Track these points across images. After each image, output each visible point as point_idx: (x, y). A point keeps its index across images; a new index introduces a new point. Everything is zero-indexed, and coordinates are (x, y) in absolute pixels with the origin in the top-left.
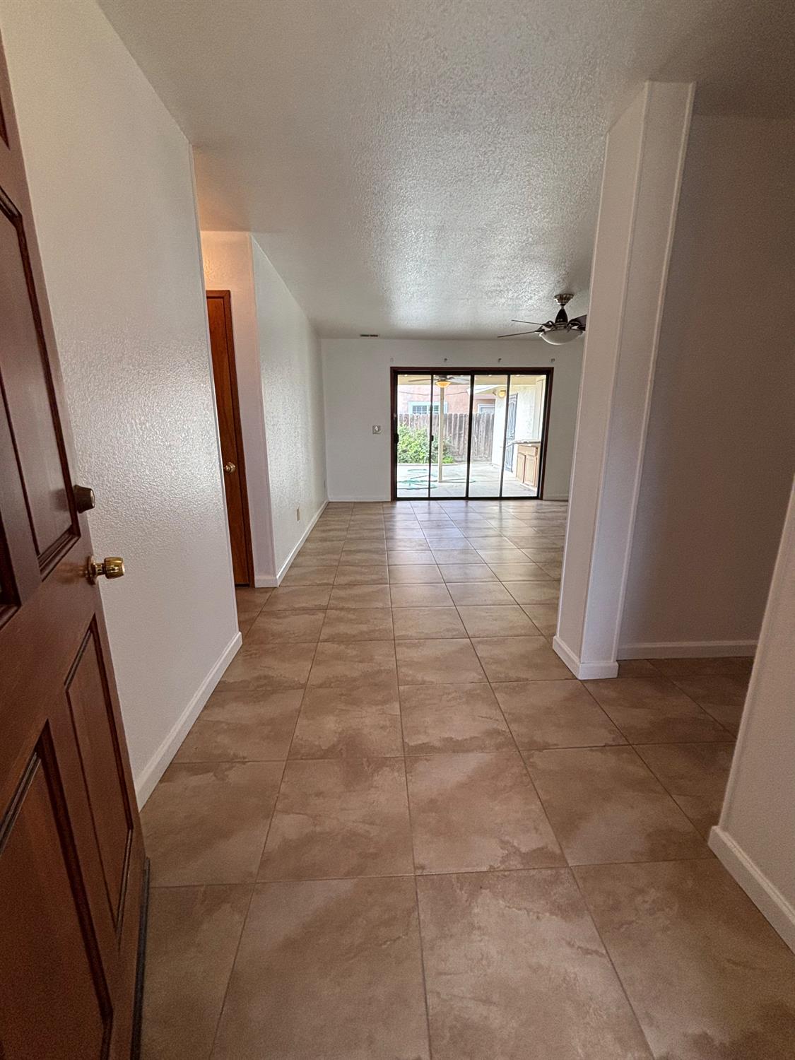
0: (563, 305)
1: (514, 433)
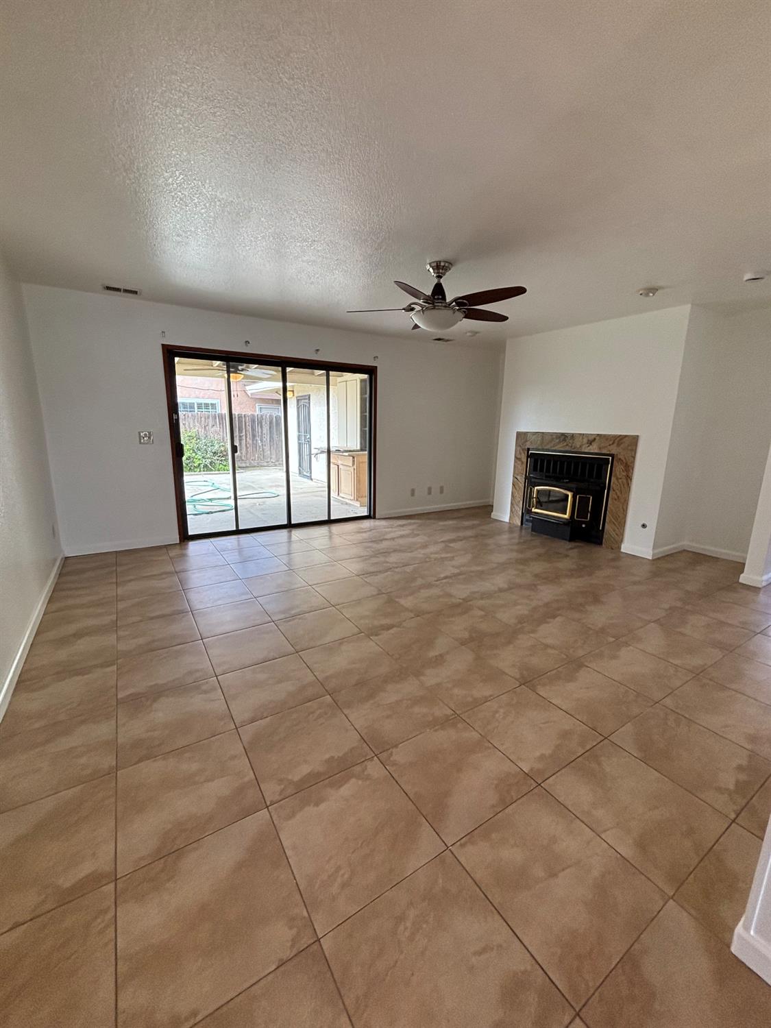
0: (439, 277)
1: (310, 438)
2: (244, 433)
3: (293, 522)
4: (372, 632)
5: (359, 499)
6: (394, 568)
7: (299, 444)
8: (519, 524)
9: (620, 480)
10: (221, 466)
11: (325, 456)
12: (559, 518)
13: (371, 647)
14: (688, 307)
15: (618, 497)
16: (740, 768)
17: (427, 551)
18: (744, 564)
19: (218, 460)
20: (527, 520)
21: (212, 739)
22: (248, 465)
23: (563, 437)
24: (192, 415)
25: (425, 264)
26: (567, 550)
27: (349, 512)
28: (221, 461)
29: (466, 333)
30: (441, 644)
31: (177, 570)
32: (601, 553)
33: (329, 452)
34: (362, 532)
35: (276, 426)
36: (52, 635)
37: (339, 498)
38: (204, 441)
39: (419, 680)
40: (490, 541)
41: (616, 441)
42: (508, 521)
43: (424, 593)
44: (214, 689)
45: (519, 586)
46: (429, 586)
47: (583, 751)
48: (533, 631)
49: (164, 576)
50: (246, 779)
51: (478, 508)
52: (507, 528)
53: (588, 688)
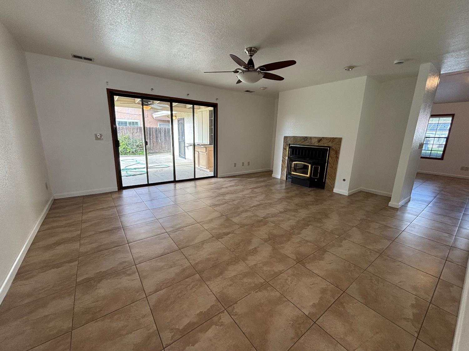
0: (251, 56)
1: (184, 139)
2: (152, 137)
3: (177, 179)
4: (218, 237)
5: (209, 168)
6: (228, 202)
7: (179, 142)
8: (285, 179)
9: (333, 159)
10: (140, 152)
11: (192, 148)
12: (305, 176)
13: (218, 245)
14: (365, 78)
15: (332, 166)
16: (413, 306)
17: (244, 193)
18: (391, 198)
19: (139, 149)
20: (289, 178)
21: (131, 305)
22: (154, 152)
23: (305, 138)
24: (126, 128)
25: (244, 49)
26: (309, 192)
27: (204, 174)
28: (141, 150)
29: (261, 88)
30: (255, 242)
31: (116, 205)
32: (325, 193)
33: (194, 145)
34: (211, 184)
35: (168, 133)
36: (41, 244)
37: (199, 168)
38: (132, 140)
39: (245, 263)
40: (272, 188)
41: (331, 140)
42: (280, 178)
43: (244, 215)
44: (134, 273)
45: (290, 210)
46: (246, 211)
47: (334, 300)
48: (299, 234)
49: (109, 208)
50: (151, 331)
51: (266, 172)
52: (279, 182)
53: (330, 263)
